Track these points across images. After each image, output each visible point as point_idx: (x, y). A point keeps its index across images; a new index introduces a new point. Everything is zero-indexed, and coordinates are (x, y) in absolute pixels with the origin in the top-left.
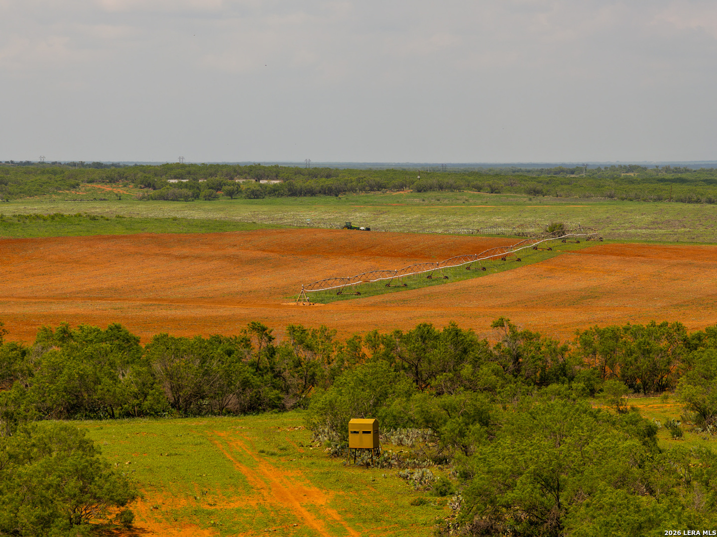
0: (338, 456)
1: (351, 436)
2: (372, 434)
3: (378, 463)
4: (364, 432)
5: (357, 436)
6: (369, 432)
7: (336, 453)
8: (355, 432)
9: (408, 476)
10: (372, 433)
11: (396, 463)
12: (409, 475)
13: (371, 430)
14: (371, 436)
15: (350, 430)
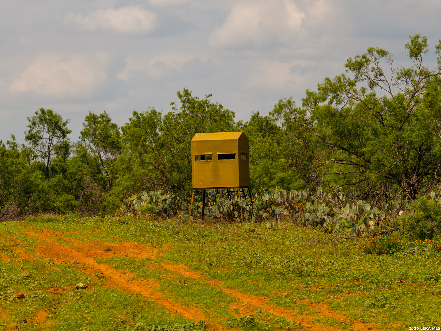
0: (169, 216)
1: (195, 165)
2: (236, 161)
3: (250, 214)
4: (221, 157)
5: (208, 166)
6: (232, 156)
7: (165, 211)
8: (203, 157)
9: (324, 220)
10: (237, 157)
11: (286, 212)
12: (326, 218)
13: (235, 151)
14: (235, 162)
15: (194, 153)
